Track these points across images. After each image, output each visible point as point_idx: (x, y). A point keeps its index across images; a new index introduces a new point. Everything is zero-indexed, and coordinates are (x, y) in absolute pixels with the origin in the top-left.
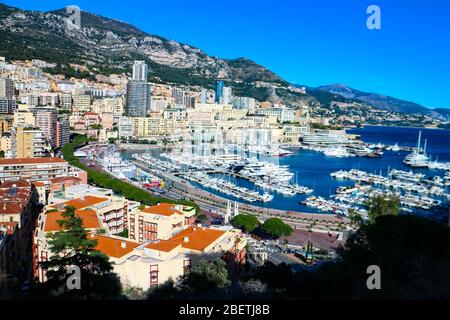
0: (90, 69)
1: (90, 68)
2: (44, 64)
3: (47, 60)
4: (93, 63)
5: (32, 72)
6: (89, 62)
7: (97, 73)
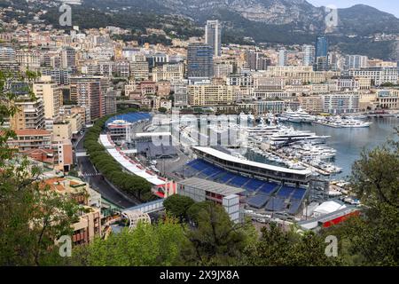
0: (168, 33)
1: (168, 31)
2: (117, 31)
3: (123, 26)
4: (171, 26)
5: (100, 40)
6: (167, 25)
7: (174, 36)
